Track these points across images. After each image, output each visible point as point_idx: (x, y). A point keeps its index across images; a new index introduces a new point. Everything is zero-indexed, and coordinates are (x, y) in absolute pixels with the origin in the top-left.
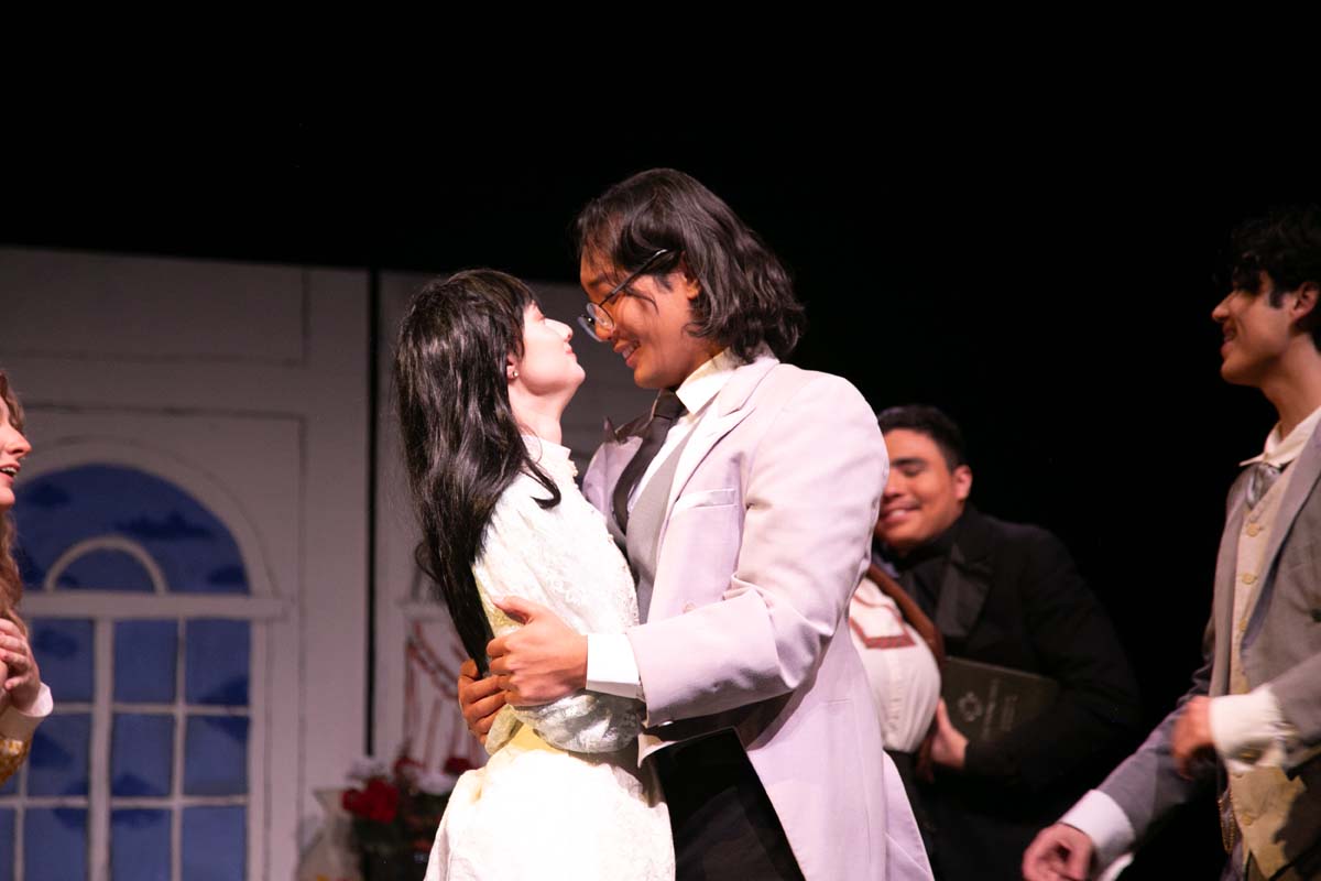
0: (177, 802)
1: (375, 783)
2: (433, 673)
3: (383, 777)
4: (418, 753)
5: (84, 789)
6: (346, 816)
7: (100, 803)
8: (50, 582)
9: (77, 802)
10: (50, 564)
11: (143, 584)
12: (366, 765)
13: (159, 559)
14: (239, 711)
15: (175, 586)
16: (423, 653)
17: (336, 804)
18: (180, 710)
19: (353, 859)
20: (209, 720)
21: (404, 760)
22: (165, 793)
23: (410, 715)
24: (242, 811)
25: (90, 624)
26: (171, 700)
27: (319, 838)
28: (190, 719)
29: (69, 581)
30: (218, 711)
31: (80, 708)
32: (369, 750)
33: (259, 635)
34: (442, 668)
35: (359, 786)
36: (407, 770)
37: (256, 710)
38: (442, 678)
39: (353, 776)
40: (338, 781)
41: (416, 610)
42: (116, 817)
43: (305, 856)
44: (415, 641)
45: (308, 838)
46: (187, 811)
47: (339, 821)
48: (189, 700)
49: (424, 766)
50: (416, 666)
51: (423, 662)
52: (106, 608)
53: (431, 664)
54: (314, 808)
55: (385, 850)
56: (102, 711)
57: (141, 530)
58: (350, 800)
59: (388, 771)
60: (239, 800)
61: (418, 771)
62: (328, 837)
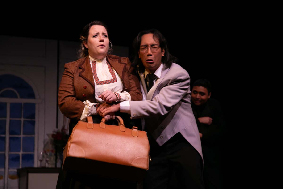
0: (22, 136)
1: (58, 133)
5: (5, 133)
6: (53, 139)
7: (8, 136)
9: (4, 136)
11: (16, 97)
12: (56, 130)
13: (19, 92)
14: (33, 120)
15: (22, 97)
17: (51, 137)
18: (22, 119)
19: (54, 146)
20: (28, 121)
21: (63, 129)
22: (20, 134)
24: (34, 138)
25: (6, 104)
26: (21, 118)
27: (48, 143)
28: (24, 121)
30: (29, 120)
31: (4, 119)
32: (57, 127)
33: (37, 106)
35: (55, 133)
36: (64, 131)
37: (36, 120)
39: (54, 132)
40: (52, 133)
42: (10, 138)
43: (45, 146)
45: (46, 143)
46: (24, 138)
47: (51, 140)
48: (24, 118)
52: (9, 101)
54: (47, 137)
56: (8, 119)
57: (15, 87)
58: (53, 136)
59: (60, 131)
60: (33, 136)
61: (66, 131)
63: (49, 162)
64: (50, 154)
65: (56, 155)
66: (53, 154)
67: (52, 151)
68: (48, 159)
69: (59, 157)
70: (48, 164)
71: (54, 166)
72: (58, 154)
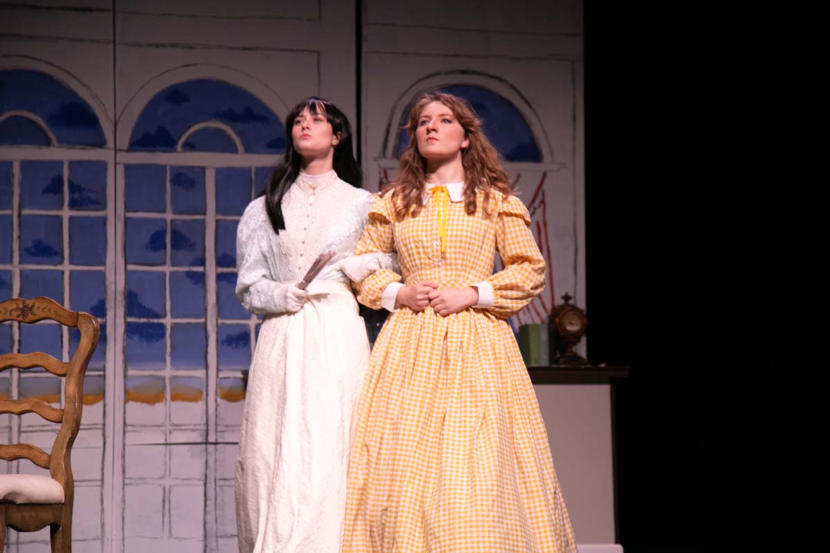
5: (202, 262)
7: (211, 270)
8: (179, 147)
9: (200, 269)
10: (180, 138)
11: (231, 149)
13: (239, 134)
15: (248, 150)
25: (203, 169)
29: (190, 146)
31: (199, 217)
41: (385, 163)
42: (220, 277)
44: (384, 180)
52: (211, 161)
56: (211, 219)
57: (228, 117)
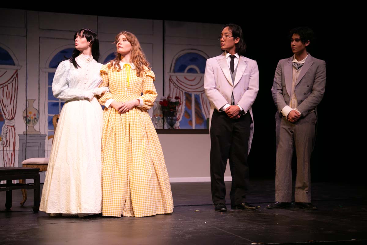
1: (164, 100)
2: (173, 83)
3: (166, 99)
4: (171, 96)
6: (160, 105)
12: (163, 97)
16: (172, 81)
17: (159, 103)
19: (161, 112)
21: (169, 97)
23: (170, 90)
27: (156, 108)
32: (164, 95)
34: (174, 83)
35: (162, 101)
36: (169, 98)
38: (175, 84)
39: (161, 99)
40: (159, 100)
41: (170, 74)
43: (154, 111)
44: (170, 79)
45: (155, 108)
47: (159, 106)
49: (172, 98)
50: (170, 82)
51: (172, 82)
53: (173, 82)
55: (166, 110)
58: (161, 103)
59: (166, 98)
61: (171, 99)
62: (157, 108)
63: (158, 125)
64: (158, 118)
65: (163, 119)
66: (161, 118)
67: (160, 116)
68: (156, 122)
69: (165, 120)
70: (157, 126)
71: (162, 128)
72: (165, 118)
